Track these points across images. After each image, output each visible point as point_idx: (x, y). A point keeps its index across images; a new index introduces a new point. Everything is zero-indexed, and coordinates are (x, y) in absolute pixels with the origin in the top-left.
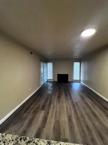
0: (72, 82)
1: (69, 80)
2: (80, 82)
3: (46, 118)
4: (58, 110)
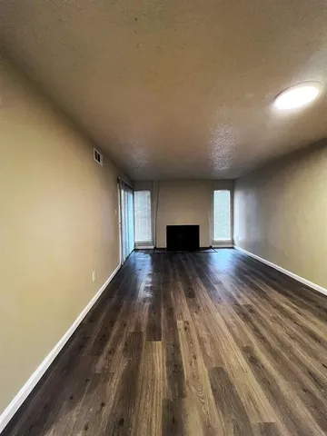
0: (211, 247)
2: (233, 248)
3: (176, 366)
4: (204, 334)
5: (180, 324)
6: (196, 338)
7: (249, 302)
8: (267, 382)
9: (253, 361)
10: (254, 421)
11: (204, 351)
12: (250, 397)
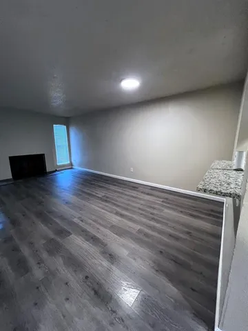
0: (56, 170)
1: (48, 169)
2: (72, 168)
3: (92, 238)
4: (93, 217)
5: (76, 220)
6: (91, 221)
7: (104, 194)
8: (130, 219)
9: (122, 215)
10: (134, 232)
11: (100, 224)
12: (130, 227)
